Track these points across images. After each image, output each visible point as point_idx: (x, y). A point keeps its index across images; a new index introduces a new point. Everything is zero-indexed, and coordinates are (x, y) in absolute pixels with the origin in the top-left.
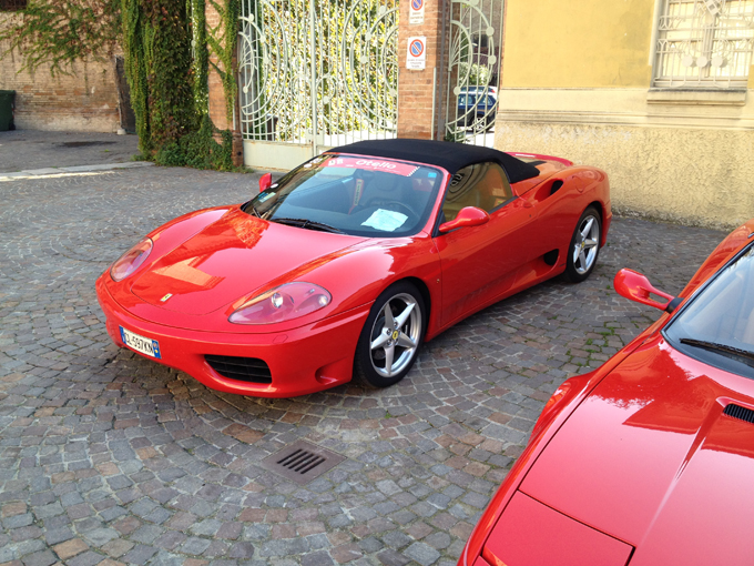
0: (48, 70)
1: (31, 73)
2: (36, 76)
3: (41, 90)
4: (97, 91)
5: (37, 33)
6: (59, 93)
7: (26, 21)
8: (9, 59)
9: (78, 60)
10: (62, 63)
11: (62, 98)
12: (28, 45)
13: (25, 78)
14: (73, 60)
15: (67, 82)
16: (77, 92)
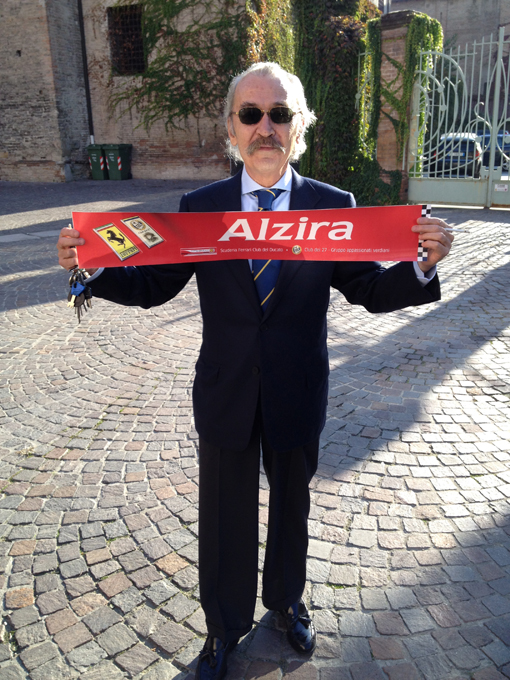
0: (163, 126)
1: (147, 128)
2: (152, 131)
3: (156, 144)
4: (207, 144)
5: (153, 93)
6: (172, 146)
7: (145, 84)
8: (127, 117)
9: (191, 116)
10: (176, 120)
11: (174, 150)
12: (145, 104)
13: (141, 133)
14: (186, 117)
15: (179, 136)
16: (188, 145)
